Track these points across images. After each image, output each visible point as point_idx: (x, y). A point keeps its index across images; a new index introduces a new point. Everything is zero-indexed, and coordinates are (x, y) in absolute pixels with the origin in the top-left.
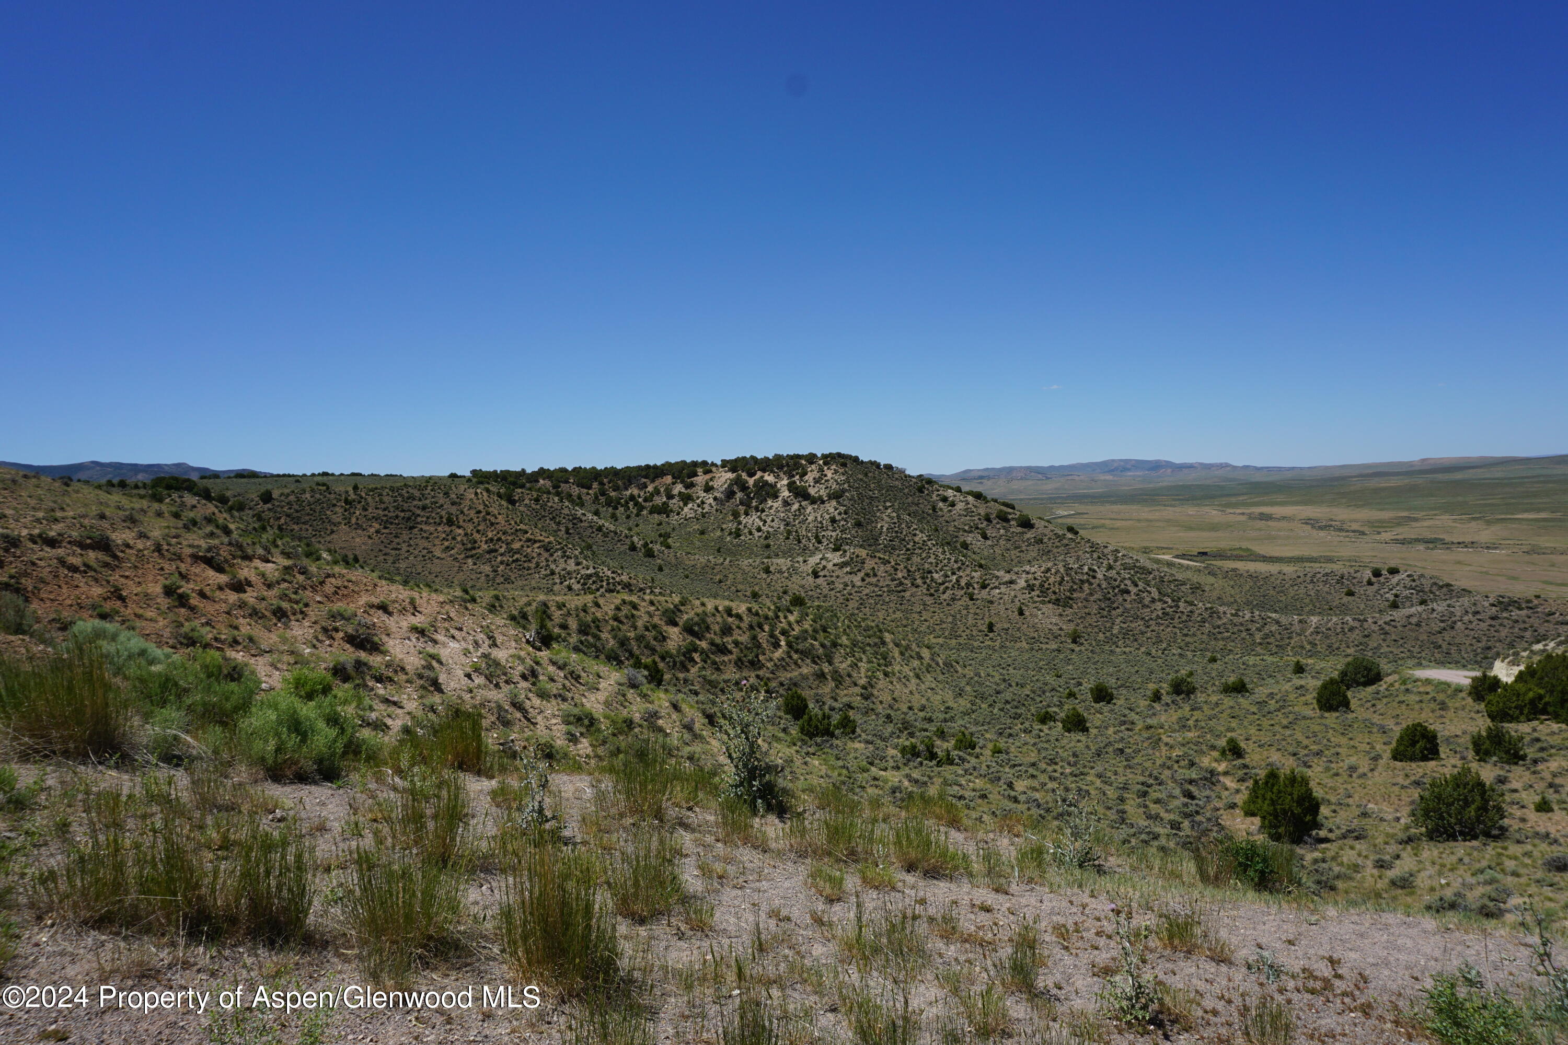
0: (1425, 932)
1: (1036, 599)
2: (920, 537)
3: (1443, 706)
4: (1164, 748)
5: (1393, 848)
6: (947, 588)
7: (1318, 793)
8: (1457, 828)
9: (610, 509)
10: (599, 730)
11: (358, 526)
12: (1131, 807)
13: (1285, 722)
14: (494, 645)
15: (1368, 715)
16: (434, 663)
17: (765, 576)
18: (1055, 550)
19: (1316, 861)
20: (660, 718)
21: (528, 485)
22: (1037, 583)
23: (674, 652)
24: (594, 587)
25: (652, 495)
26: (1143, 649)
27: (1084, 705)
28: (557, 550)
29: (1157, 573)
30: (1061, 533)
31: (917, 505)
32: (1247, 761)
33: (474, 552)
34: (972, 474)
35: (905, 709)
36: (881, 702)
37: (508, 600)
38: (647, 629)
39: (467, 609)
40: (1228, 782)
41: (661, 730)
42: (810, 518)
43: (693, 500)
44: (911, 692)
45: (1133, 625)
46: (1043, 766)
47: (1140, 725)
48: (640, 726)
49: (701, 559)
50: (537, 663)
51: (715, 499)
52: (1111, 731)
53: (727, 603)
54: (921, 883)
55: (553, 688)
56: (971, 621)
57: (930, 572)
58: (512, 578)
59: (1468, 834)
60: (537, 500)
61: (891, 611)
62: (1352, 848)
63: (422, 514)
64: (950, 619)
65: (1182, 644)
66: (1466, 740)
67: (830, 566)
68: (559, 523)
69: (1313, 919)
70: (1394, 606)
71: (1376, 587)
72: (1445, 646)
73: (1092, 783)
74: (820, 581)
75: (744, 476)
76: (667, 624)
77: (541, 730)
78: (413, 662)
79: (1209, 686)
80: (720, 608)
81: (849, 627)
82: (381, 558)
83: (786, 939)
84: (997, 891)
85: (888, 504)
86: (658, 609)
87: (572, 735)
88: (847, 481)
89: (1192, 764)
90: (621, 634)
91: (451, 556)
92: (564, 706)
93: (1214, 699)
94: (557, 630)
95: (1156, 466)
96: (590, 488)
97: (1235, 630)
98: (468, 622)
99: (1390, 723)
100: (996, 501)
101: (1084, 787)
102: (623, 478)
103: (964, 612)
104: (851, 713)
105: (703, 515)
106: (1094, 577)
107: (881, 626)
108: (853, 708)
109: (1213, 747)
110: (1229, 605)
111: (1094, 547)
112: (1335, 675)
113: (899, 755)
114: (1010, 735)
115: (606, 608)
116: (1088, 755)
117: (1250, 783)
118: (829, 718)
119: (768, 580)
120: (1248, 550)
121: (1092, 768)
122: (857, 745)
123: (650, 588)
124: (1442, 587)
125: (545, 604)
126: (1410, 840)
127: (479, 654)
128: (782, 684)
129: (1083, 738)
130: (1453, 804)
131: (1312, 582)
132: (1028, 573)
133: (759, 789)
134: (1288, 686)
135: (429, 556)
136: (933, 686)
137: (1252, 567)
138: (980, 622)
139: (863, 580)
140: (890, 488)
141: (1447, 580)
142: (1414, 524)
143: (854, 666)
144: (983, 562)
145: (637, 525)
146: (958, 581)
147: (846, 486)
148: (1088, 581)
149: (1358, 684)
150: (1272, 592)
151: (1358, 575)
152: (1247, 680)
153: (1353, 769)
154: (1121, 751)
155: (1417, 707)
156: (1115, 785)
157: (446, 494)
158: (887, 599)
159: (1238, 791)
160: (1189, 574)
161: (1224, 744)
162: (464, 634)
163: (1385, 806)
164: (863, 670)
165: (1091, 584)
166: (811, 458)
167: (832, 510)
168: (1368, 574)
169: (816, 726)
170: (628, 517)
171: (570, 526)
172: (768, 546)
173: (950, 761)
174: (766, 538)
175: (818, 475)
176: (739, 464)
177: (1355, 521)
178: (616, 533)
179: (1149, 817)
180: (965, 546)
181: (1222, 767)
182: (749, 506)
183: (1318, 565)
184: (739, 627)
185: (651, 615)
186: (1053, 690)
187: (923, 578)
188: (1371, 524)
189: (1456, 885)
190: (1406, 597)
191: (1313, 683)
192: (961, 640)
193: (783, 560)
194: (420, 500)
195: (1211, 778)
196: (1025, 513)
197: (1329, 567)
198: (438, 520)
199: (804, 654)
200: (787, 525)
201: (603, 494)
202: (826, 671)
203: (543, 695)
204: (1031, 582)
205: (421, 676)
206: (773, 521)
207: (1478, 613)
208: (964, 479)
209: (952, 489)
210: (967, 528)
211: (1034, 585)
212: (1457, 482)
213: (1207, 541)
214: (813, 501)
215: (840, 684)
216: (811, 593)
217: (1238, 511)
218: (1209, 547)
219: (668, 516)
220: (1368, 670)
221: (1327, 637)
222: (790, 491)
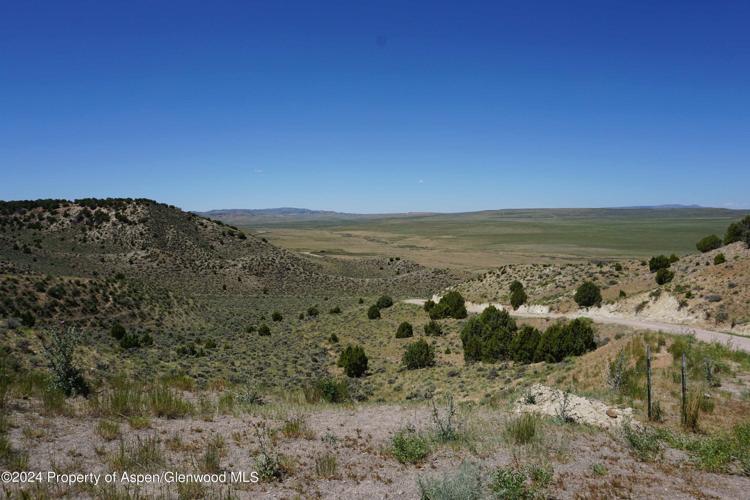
0: (396, 412)
1: (247, 273)
2: (189, 243)
3: (415, 314)
4: (304, 340)
5: (395, 375)
6: (203, 268)
7: (367, 354)
8: (418, 363)
12: (289, 369)
13: (355, 325)
15: (387, 320)
17: (101, 263)
18: (256, 250)
19: (366, 384)
20: (30, 345)
22: (247, 265)
23: (43, 307)
25: (29, 218)
26: (296, 295)
27: (269, 323)
29: (303, 260)
30: (259, 242)
31: (188, 227)
32: (339, 343)
34: (216, 212)
35: (180, 330)
36: (167, 327)
38: (24, 294)
40: (332, 353)
41: (30, 352)
42: (128, 233)
43: (56, 221)
44: (183, 321)
45: (292, 285)
46: (249, 353)
47: (294, 330)
48: (16, 351)
49: (61, 254)
51: (71, 221)
52: (281, 334)
53: (77, 278)
54: (166, 422)
56: (214, 285)
57: (194, 261)
59: (422, 366)
61: (173, 280)
62: (380, 376)
64: (204, 284)
65: (313, 292)
66: (422, 328)
67: (139, 258)
69: (352, 413)
70: (398, 273)
71: (391, 266)
72: (416, 290)
73: (272, 359)
74: (133, 266)
75: (89, 209)
76: (38, 291)
79: (324, 311)
80: (72, 281)
81: (149, 289)
84: (206, 421)
85: (172, 226)
86: (32, 283)
88: (149, 213)
89: (317, 346)
90: (6, 298)
93: (326, 316)
95: (303, 211)
97: (336, 285)
99: (395, 323)
100: (228, 226)
101: (268, 361)
102: (9, 207)
103: (211, 280)
104: (150, 335)
105: (63, 230)
106: (274, 263)
107: (167, 289)
108: (151, 331)
109: (326, 338)
110: (333, 274)
111: (275, 248)
112: (375, 303)
113: (176, 354)
114: (233, 339)
116: (270, 346)
117: (340, 353)
118: (137, 337)
119: (103, 266)
120: (342, 250)
121: (272, 352)
122: (153, 350)
123: (28, 271)
124: (415, 265)
126: (401, 370)
128: (110, 321)
129: (268, 338)
130: (416, 354)
131: (367, 264)
132: (243, 261)
133: (73, 382)
134: (356, 309)
136: (195, 317)
137: (343, 257)
138: (219, 285)
139: (158, 265)
140: (173, 218)
141: (417, 263)
142: (406, 239)
143: (152, 309)
144: (221, 256)
145: (19, 235)
146: (208, 265)
147: (149, 216)
148: (271, 264)
149: (384, 307)
150: (351, 268)
151: (385, 261)
152: (340, 307)
153: (381, 343)
154: (286, 343)
155: (405, 315)
156: (282, 359)
158: (171, 275)
159: (335, 357)
160: (317, 261)
161: (330, 336)
163: (393, 358)
164: (157, 312)
165: (273, 266)
166: (129, 201)
167: (141, 228)
168: (388, 260)
169: (130, 342)
170: (13, 230)
172: (103, 247)
173: (203, 354)
174: (102, 243)
175: (133, 210)
176: (86, 202)
177: (384, 238)
178: (4, 239)
179: (297, 372)
180: (212, 247)
181: (329, 347)
182: (92, 225)
183: (369, 257)
184: (84, 292)
185: (27, 287)
186: (254, 316)
187: (190, 264)
188: (389, 239)
189: (417, 387)
190: (402, 270)
191: (366, 307)
192: (210, 294)
193: (112, 255)
195: (324, 352)
196: (242, 232)
197: (374, 257)
199: (124, 304)
200: (115, 236)
202: (136, 313)
204: (244, 265)
206: (106, 234)
207: (427, 276)
208: (212, 214)
209: (206, 219)
210: (213, 239)
211: (246, 266)
212: (422, 223)
213: (325, 246)
214: (130, 223)
215: (144, 319)
216: (128, 272)
217: (338, 233)
218: (325, 248)
219: (40, 230)
220: (388, 301)
221: (372, 288)
222: (117, 218)
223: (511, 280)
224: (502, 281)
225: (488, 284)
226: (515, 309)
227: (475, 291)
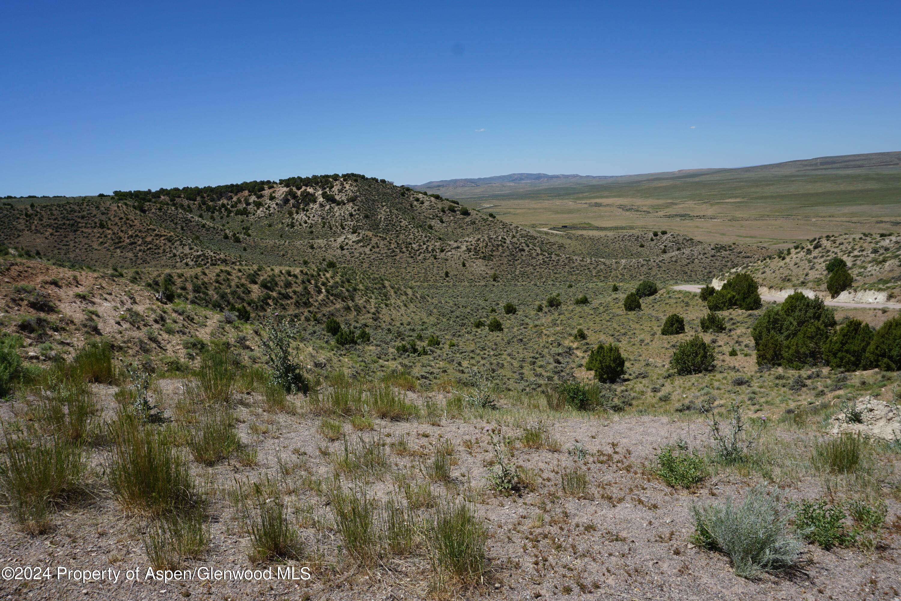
0: (662, 424)
1: (473, 257)
2: (404, 223)
3: (687, 304)
4: (544, 337)
5: (661, 381)
6: (421, 253)
7: (624, 355)
8: (692, 367)
9: (210, 213)
10: (208, 351)
11: (37, 231)
12: (527, 371)
13: (608, 318)
14: (135, 302)
15: (650, 312)
16: (94, 317)
17: (311, 251)
18: (482, 228)
19: (622, 391)
20: (247, 340)
21: (153, 200)
22: (473, 247)
23: (256, 300)
24: (203, 263)
25: (236, 203)
26: (532, 283)
27: (501, 316)
28: (176, 241)
29: (540, 239)
30: (485, 217)
31: (401, 204)
32: (588, 341)
33: (120, 245)
35: (399, 325)
36: (384, 322)
37: (145, 274)
38: (238, 287)
39: (114, 281)
40: (579, 353)
41: (248, 347)
42: (337, 214)
43: (263, 206)
44: (402, 315)
45: (527, 269)
46: (478, 351)
47: (531, 325)
48: (235, 346)
49: (270, 242)
50: (165, 312)
51: (277, 204)
52: (516, 329)
53: (287, 268)
54: (390, 424)
55: (176, 327)
56: (435, 271)
57: (410, 244)
58: (148, 260)
59: (697, 370)
60: (160, 209)
61: (388, 268)
62: (641, 383)
63: (82, 221)
64: (423, 271)
65: (554, 278)
66: (698, 322)
67: (350, 243)
68: (176, 224)
69: (606, 423)
70: (664, 252)
71: (655, 241)
72: (689, 272)
73: (505, 359)
74: (345, 252)
75: (294, 189)
76: (250, 283)
77: (170, 353)
78: (79, 317)
79: (568, 301)
80: (283, 272)
81: (363, 279)
82: (56, 251)
83: (303, 466)
84: (433, 425)
85: (384, 204)
86: (244, 274)
87: (191, 355)
88: (358, 190)
89: (559, 345)
90: (221, 291)
91: (105, 248)
92: (184, 338)
93: (571, 308)
94: (179, 291)
95: (539, 177)
96: (195, 200)
97: (582, 269)
98: (115, 289)
99: (661, 315)
100: (448, 200)
101: (501, 362)
102: (217, 193)
103: (431, 266)
104: (367, 330)
106: (505, 243)
107: (383, 277)
108: (368, 326)
109: (570, 335)
110: (579, 255)
111: (505, 225)
112: (634, 291)
113: (396, 352)
114: (460, 336)
115: (210, 276)
116: (503, 344)
117: (589, 353)
118: (353, 333)
119: (313, 253)
120: (589, 224)
121: (505, 351)
122: (371, 348)
123: (239, 261)
124: (688, 241)
125: (170, 275)
126: (669, 376)
127: (124, 309)
128: (324, 315)
129: (500, 335)
130: (690, 355)
131: (622, 240)
132: (467, 242)
133: (292, 379)
134: (609, 299)
135: (90, 249)
136: (415, 310)
137: (591, 233)
138: (440, 272)
139: (371, 250)
140: (385, 194)
141: (691, 237)
142: (675, 207)
143: (367, 301)
144: (441, 236)
145: (228, 223)
146: (427, 248)
147: (358, 193)
148: (501, 245)
149: (646, 295)
150: (601, 247)
151: (646, 236)
152: (588, 296)
153: (642, 341)
154: (521, 340)
155: (675, 306)
156: (518, 359)
157: (98, 208)
158: (386, 261)
159: (583, 358)
160: (557, 239)
161: (576, 332)
162: (113, 297)
163: (658, 360)
164: (373, 304)
165: (503, 247)
166: (336, 177)
167: (350, 209)
168: (651, 235)
169: (346, 338)
170: (222, 218)
171: (184, 225)
172: (312, 232)
173: (425, 353)
174: (310, 227)
175: (340, 187)
176: (291, 182)
177: (645, 206)
178: (214, 228)
179: (536, 375)
180: (431, 227)
181: (575, 345)
182: (298, 208)
183: (626, 231)
184: (296, 283)
185: (240, 278)
186: (483, 308)
187: (406, 247)
188: (653, 207)
189: (691, 397)
190: (670, 247)
191: (622, 296)
192: (430, 283)
193: (322, 241)
194: (79, 212)
195: (569, 351)
196: (465, 206)
197: (631, 232)
198: (93, 225)
199: (337, 296)
200: (323, 218)
201: (204, 204)
202: (351, 305)
203: (170, 332)
204: (469, 247)
205: (85, 326)
206: (314, 216)
207: (705, 254)
209: (422, 193)
210: (431, 216)
211: (471, 249)
212: (697, 183)
213: (568, 219)
214: (338, 203)
215: (360, 312)
216: (339, 260)
217: (583, 202)
218: (568, 223)
219: (247, 216)
220: (651, 287)
221: (630, 271)
222: (324, 198)
223: (828, 256)
224: (815, 258)
225: (793, 263)
226: (833, 297)
227: (774, 272)
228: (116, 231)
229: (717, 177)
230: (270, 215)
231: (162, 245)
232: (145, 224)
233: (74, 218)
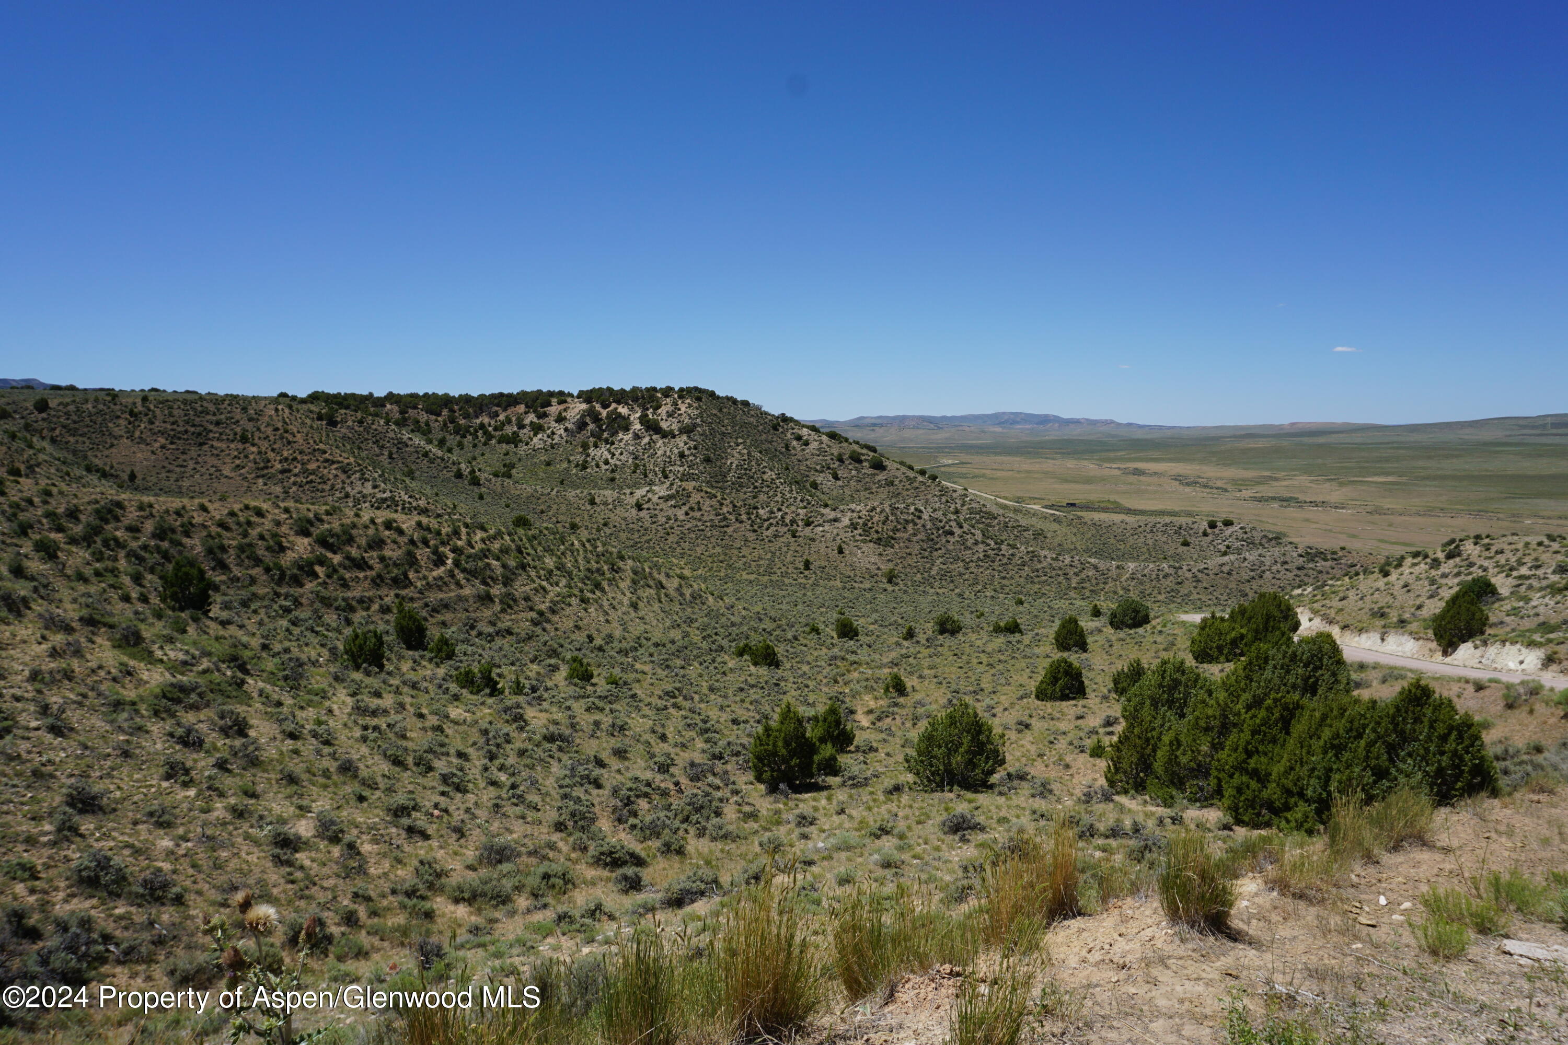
1: (858, 538)
2: (769, 475)
6: (771, 524)
9: (457, 439)
11: (142, 440)
18: (905, 493)
21: (371, 409)
22: (861, 521)
23: (290, 564)
25: (503, 424)
26: (957, 591)
28: (355, 472)
29: (1002, 518)
31: (770, 442)
33: (266, 471)
34: (866, 421)
42: (660, 453)
43: (544, 431)
45: (952, 567)
49: (528, 489)
51: (566, 430)
56: (789, 558)
57: (756, 508)
60: (361, 422)
61: (710, 546)
63: (215, 429)
64: (769, 556)
65: (998, 587)
67: (655, 499)
68: (379, 447)
71: (1210, 538)
74: (643, 514)
75: (598, 407)
76: (296, 534)
82: (164, 475)
85: (740, 440)
88: (700, 416)
91: (241, 475)
95: (1045, 420)
96: (439, 415)
97: (1053, 573)
100: (857, 443)
102: (475, 405)
103: (784, 549)
105: (552, 446)
106: (920, 518)
120: (1116, 502)
124: (1271, 540)
131: (1152, 532)
132: (853, 511)
135: (217, 474)
137: (1107, 517)
138: (798, 560)
139: (687, 514)
140: (744, 425)
141: (1281, 533)
142: (1275, 483)
143: (542, 589)
146: (783, 517)
147: (698, 421)
148: (913, 520)
149: (1126, 626)
150: (1112, 541)
151: (1196, 526)
158: (709, 534)
160: (1034, 521)
165: (915, 524)
166: (667, 392)
167: (681, 444)
168: (1204, 525)
170: (475, 446)
171: (395, 450)
172: (613, 480)
174: (613, 471)
175: (671, 409)
176: (594, 395)
177: (1220, 478)
178: (443, 459)
180: (815, 485)
182: (599, 438)
184: (394, 542)
187: (748, 514)
188: (1234, 481)
192: (774, 578)
193: (610, 492)
194: (214, 414)
197: (1169, 519)
198: (231, 437)
199: (474, 573)
200: (636, 458)
201: (452, 421)
204: (855, 521)
206: (621, 454)
207: (1286, 563)
208: (857, 426)
209: (808, 427)
210: (818, 467)
211: (857, 524)
212: (1320, 446)
213: (1079, 493)
214: (665, 435)
215: (510, 607)
216: (631, 526)
217: (1115, 466)
218: (1079, 498)
219: (516, 446)
220: (1136, 612)
221: (1141, 584)
222: (642, 424)
223: (1470, 574)
224: (1445, 576)
225: (1402, 583)
226: (1445, 653)
227: (1362, 599)
228: (264, 449)
229: (1358, 438)
230: (552, 447)
231: (331, 476)
232: (311, 441)
233: (205, 423)
